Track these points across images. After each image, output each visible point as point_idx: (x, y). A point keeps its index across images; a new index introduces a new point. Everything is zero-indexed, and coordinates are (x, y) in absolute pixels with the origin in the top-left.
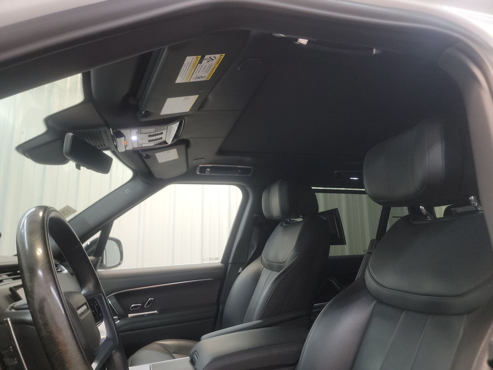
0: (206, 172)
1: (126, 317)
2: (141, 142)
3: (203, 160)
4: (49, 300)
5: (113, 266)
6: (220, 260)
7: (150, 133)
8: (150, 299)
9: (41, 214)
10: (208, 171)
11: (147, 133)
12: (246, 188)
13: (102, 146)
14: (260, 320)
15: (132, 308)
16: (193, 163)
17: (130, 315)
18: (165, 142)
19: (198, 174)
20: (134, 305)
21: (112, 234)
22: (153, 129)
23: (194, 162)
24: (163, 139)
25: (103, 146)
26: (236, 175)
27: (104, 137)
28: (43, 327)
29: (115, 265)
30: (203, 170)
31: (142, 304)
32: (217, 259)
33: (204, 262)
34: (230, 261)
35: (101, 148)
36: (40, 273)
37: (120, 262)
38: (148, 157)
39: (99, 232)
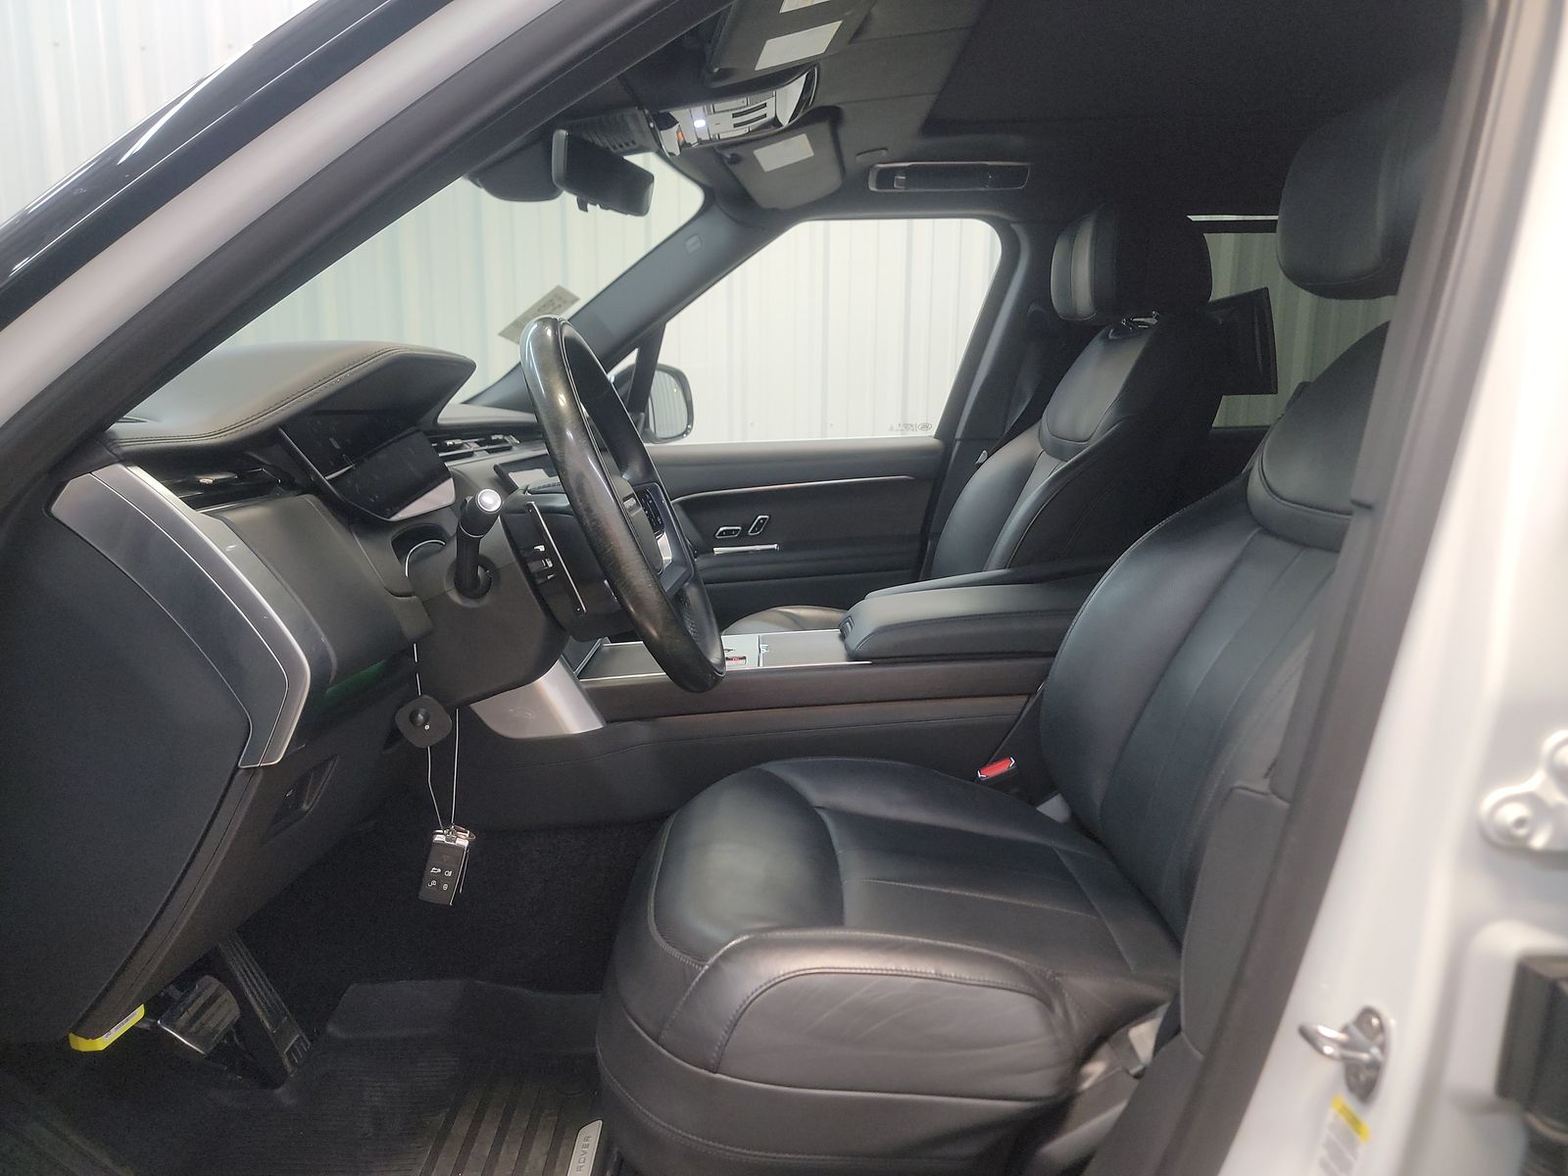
0: (895, 186)
1: (708, 552)
2: (714, 131)
3: (884, 152)
4: (588, 476)
5: (671, 435)
6: (933, 432)
7: (736, 109)
8: (759, 517)
9: (549, 333)
10: (900, 183)
11: (728, 111)
12: (1013, 226)
13: (627, 144)
14: (1005, 568)
15: (721, 534)
16: (855, 161)
17: (717, 550)
18: (775, 122)
19: (874, 192)
20: (725, 528)
21: (663, 359)
22: (741, 100)
23: (858, 158)
24: (770, 117)
25: (631, 144)
26: (983, 189)
27: (632, 126)
28: (584, 513)
29: (675, 434)
30: (886, 178)
31: (743, 528)
32: (926, 427)
33: (910, 434)
34: (958, 435)
35: (620, 149)
36: (569, 434)
37: (687, 428)
38: (736, 160)
39: (635, 353)
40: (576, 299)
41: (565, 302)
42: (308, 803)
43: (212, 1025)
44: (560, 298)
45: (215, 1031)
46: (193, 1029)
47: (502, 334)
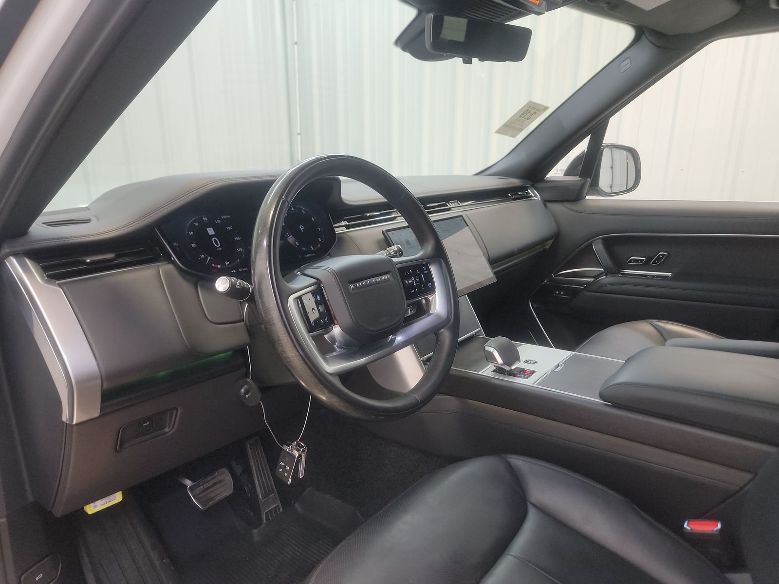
1: (620, 273)
5: (618, 191)
8: (661, 253)
20: (635, 258)
29: (622, 190)
31: (647, 258)
37: (634, 186)
39: (587, 140)
40: (546, 108)
41: (538, 110)
42: (169, 427)
43: (212, 495)
44: (533, 108)
45: (213, 499)
46: (201, 495)
47: (498, 132)
